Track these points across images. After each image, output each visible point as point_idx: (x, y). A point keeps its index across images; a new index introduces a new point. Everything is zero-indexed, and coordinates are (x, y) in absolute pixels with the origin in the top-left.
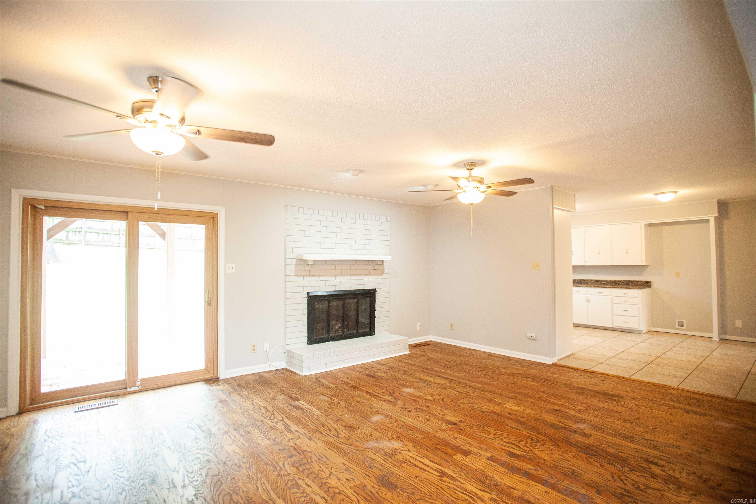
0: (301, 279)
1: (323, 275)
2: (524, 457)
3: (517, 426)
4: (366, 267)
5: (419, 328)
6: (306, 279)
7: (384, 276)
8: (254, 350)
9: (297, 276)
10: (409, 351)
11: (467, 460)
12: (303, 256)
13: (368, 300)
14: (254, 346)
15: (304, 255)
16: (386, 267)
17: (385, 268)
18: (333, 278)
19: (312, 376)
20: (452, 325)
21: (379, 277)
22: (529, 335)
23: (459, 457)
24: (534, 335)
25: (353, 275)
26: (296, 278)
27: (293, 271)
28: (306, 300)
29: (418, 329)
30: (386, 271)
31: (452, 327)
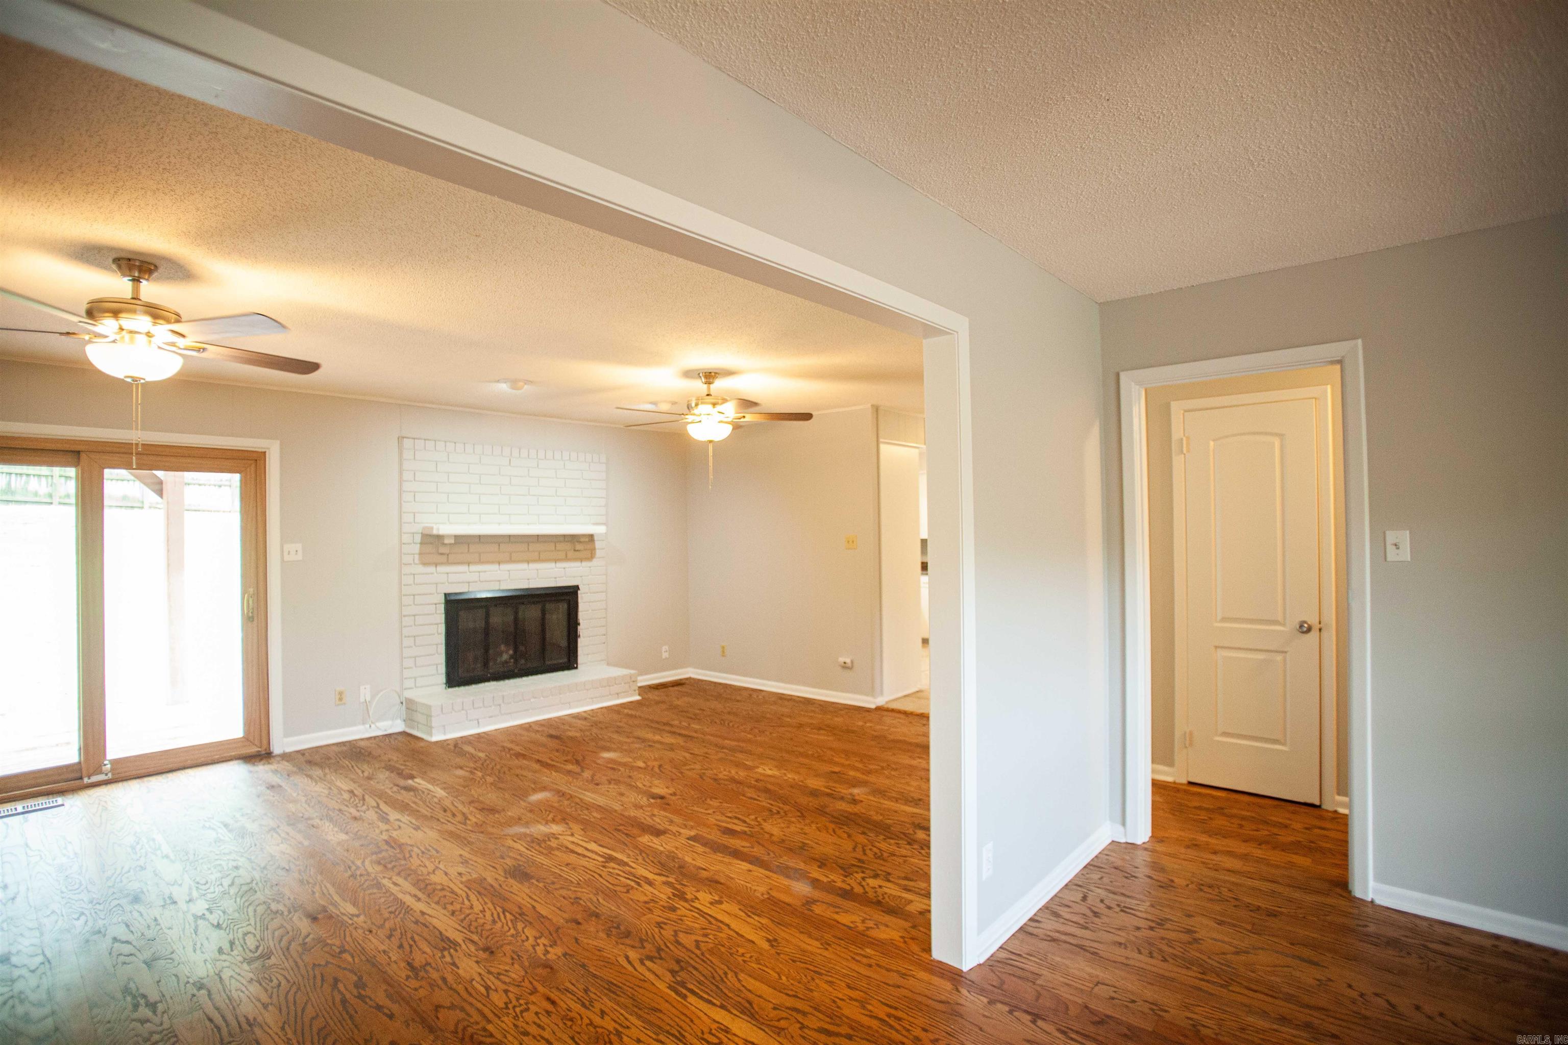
0: (432, 569)
1: (475, 563)
2: (745, 833)
3: (758, 796)
4: (559, 546)
5: (665, 655)
6: (441, 569)
7: (595, 562)
8: (340, 699)
9: (425, 564)
10: (639, 695)
11: (656, 843)
12: (432, 528)
13: (563, 607)
14: (341, 693)
15: (435, 527)
16: (598, 544)
17: (597, 547)
18: (496, 567)
19: (449, 742)
20: (723, 647)
21: (585, 564)
22: (842, 660)
23: (646, 839)
24: (848, 661)
25: (534, 561)
26: (421, 569)
27: (417, 557)
28: (442, 608)
29: (664, 657)
30: (598, 553)
31: (723, 652)
